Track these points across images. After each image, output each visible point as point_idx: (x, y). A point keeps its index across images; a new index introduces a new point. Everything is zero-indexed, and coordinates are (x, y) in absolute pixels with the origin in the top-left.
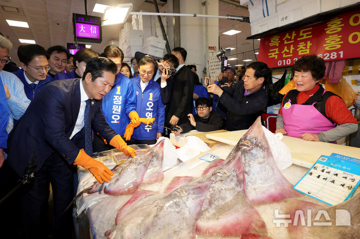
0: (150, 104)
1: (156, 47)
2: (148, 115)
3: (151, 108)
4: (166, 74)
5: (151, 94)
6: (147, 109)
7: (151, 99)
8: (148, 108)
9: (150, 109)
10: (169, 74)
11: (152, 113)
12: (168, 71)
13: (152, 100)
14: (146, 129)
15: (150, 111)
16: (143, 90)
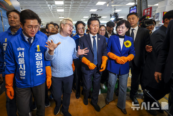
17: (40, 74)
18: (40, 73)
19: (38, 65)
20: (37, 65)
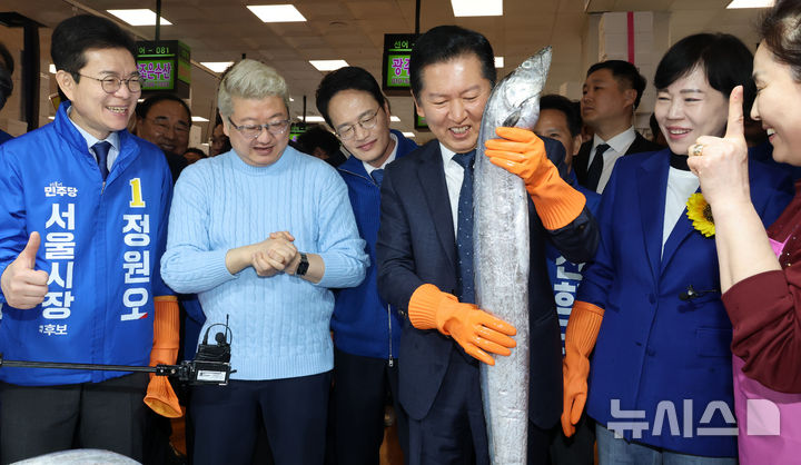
17: (136, 315)
18: (136, 311)
19: (131, 272)
20: (127, 270)
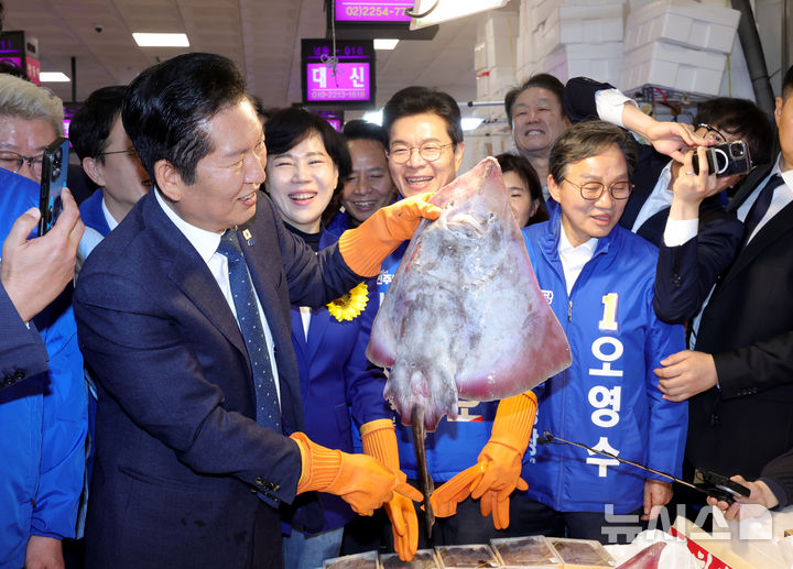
0: (607, 349)
1: (686, 47)
2: (600, 397)
3: (614, 365)
4: (697, 171)
5: (611, 301)
6: (593, 372)
7: (609, 322)
8: (599, 364)
9: (606, 371)
10: (711, 171)
11: (617, 391)
12: (708, 155)
13: (614, 326)
14: (590, 461)
15: (609, 383)
16: (570, 283)
